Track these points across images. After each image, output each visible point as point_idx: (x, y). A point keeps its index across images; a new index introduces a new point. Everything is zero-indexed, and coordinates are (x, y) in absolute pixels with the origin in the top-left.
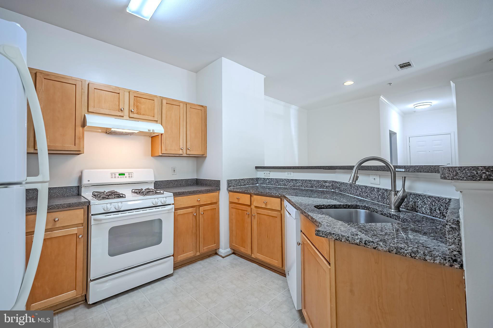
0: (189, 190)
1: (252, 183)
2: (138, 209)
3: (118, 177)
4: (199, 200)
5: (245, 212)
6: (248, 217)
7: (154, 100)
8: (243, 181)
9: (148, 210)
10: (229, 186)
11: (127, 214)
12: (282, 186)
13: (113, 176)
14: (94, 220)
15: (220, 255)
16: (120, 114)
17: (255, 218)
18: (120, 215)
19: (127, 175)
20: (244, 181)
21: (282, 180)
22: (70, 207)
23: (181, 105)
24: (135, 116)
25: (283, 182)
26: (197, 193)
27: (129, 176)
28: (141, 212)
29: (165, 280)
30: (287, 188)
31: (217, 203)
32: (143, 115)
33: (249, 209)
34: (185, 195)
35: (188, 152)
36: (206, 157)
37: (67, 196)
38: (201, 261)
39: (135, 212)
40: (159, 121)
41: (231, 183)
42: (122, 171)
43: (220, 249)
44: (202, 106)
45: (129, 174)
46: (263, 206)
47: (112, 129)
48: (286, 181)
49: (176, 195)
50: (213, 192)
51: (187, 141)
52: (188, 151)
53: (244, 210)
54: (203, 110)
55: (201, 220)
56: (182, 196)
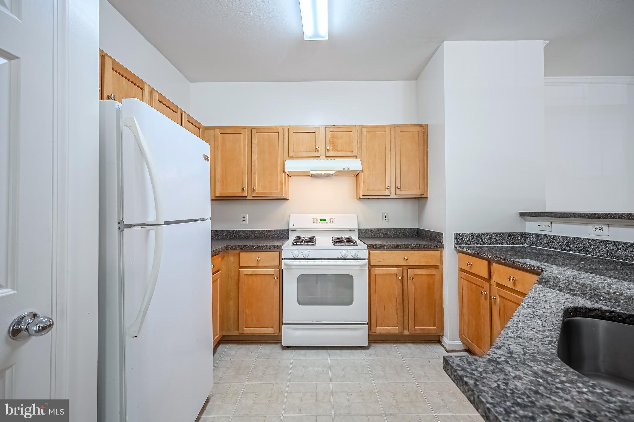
0: (392, 244)
1: (509, 241)
2: (327, 259)
3: (320, 223)
4: (406, 258)
5: (481, 288)
6: (486, 298)
7: (352, 132)
8: (488, 237)
9: (336, 263)
10: (457, 243)
11: (314, 263)
12: (579, 253)
13: (315, 221)
14: (285, 264)
15: (443, 346)
16: (317, 154)
17: (495, 303)
18: (307, 263)
19: (328, 220)
20: (492, 237)
21: (578, 241)
22: (267, 248)
23: (387, 130)
24: (332, 154)
25: (580, 245)
26: (402, 248)
27: (330, 222)
28: (329, 263)
29: (358, 350)
30: (590, 258)
31: (439, 266)
32: (341, 151)
33: (486, 285)
34: (385, 250)
35: (399, 192)
36: (427, 198)
37: (281, 238)
38: (413, 344)
39: (322, 263)
40: (359, 155)
41: (462, 239)
42: (323, 216)
43: (444, 337)
44: (420, 125)
45: (330, 220)
46: (510, 285)
47: (310, 171)
48: (589, 243)
49: (371, 248)
50: (431, 249)
51: (397, 177)
52: (397, 190)
53: (479, 286)
54: (420, 131)
55: (411, 287)
56: (380, 250)
